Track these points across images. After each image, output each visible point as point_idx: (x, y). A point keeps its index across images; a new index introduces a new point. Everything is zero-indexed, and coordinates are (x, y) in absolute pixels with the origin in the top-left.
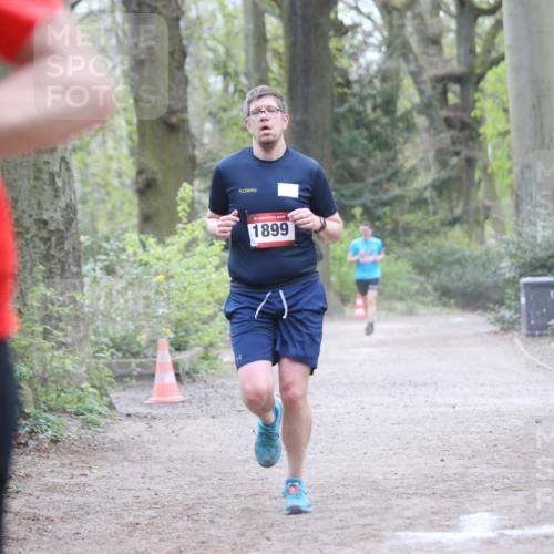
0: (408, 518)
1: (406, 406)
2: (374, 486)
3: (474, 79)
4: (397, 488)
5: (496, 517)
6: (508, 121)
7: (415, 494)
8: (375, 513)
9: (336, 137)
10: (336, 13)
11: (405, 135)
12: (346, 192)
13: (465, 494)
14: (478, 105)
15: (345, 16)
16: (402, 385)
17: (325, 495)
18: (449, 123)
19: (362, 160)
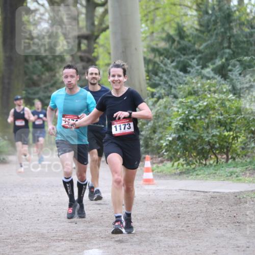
0: (59, 252)
1: (59, 197)
2: (42, 236)
3: (94, 38)
4: (53, 237)
5: (101, 251)
6: (110, 59)
7: (63, 240)
8: (42, 249)
9: (26, 64)
10: (27, 3)
11: (60, 64)
12: (31, 92)
13: (87, 240)
14: (96, 50)
15: (32, 5)
16: (57, 186)
17: (18, 240)
18: (82, 59)
19: (39, 76)
